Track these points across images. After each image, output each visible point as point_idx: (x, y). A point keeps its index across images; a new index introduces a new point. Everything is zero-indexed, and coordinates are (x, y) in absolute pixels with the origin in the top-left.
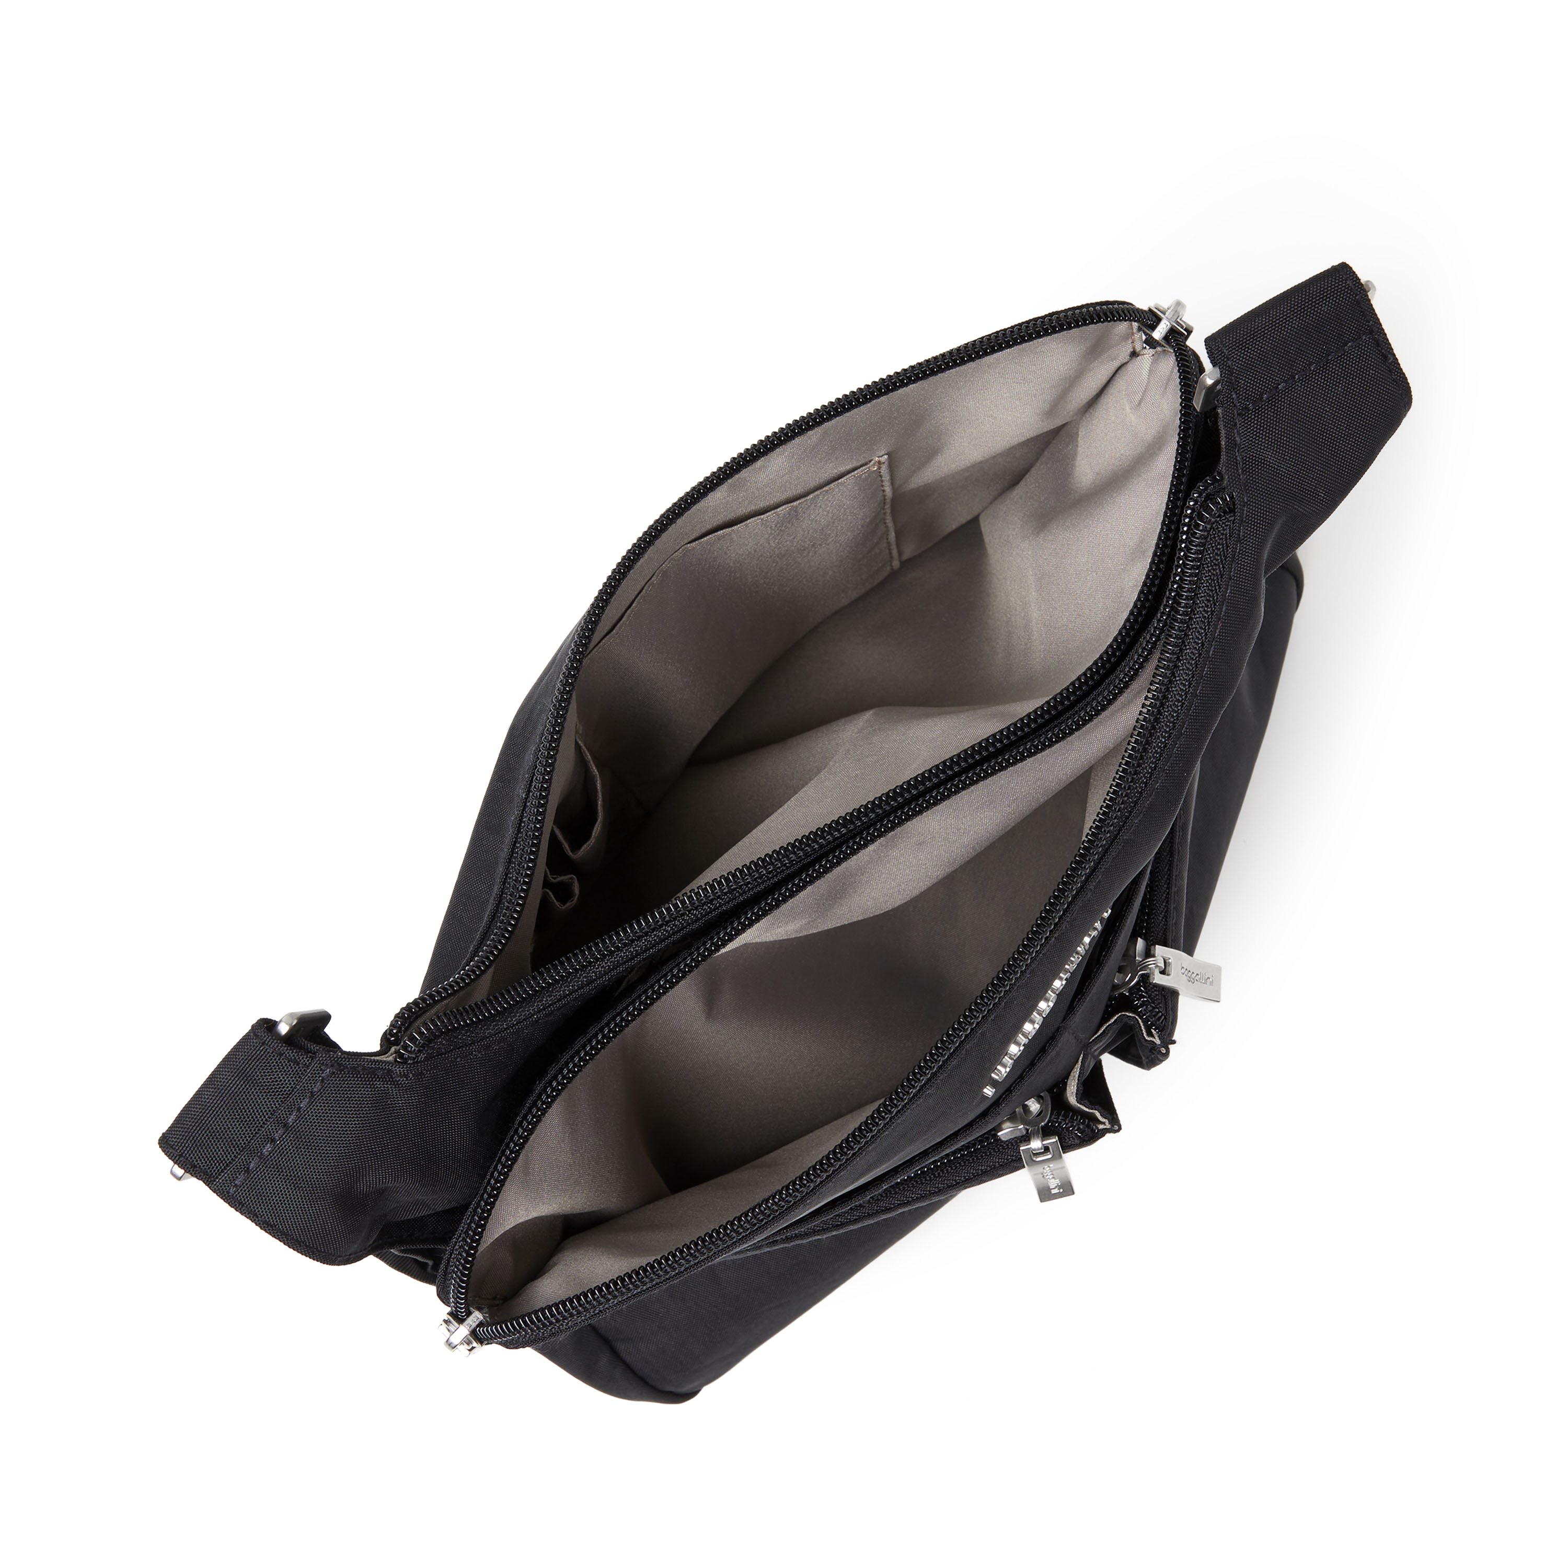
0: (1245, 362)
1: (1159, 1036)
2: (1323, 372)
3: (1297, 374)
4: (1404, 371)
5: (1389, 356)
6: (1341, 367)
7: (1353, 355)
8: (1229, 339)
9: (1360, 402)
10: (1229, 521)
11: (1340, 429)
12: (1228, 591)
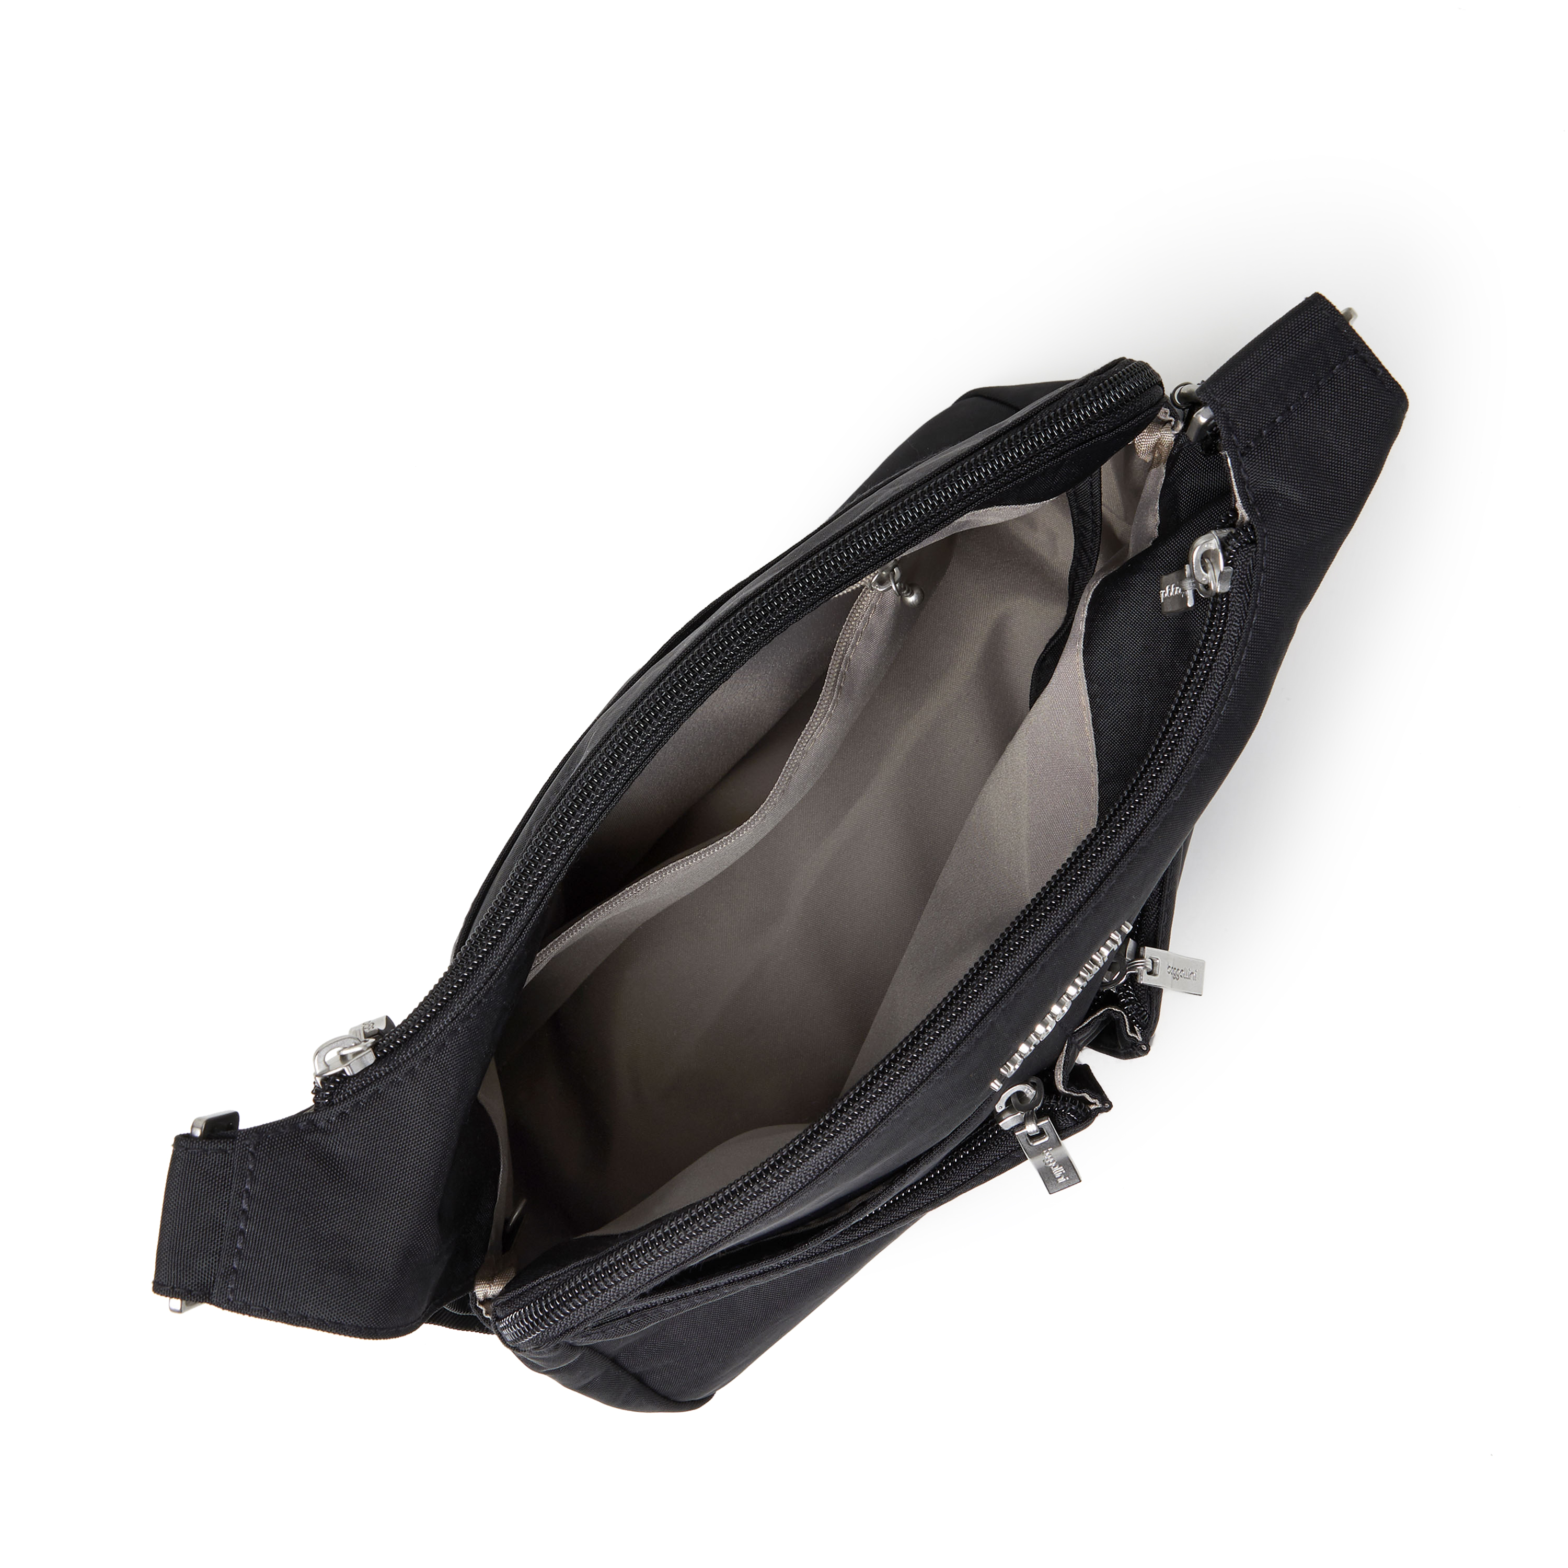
0: (1238, 406)
1: (1141, 1034)
2: (1316, 398)
3: (1291, 405)
4: (1396, 380)
5: (1378, 369)
6: (1333, 390)
7: (1343, 376)
8: (1218, 387)
9: (1358, 418)
10: (1252, 552)
11: (1345, 447)
12: (1255, 619)
